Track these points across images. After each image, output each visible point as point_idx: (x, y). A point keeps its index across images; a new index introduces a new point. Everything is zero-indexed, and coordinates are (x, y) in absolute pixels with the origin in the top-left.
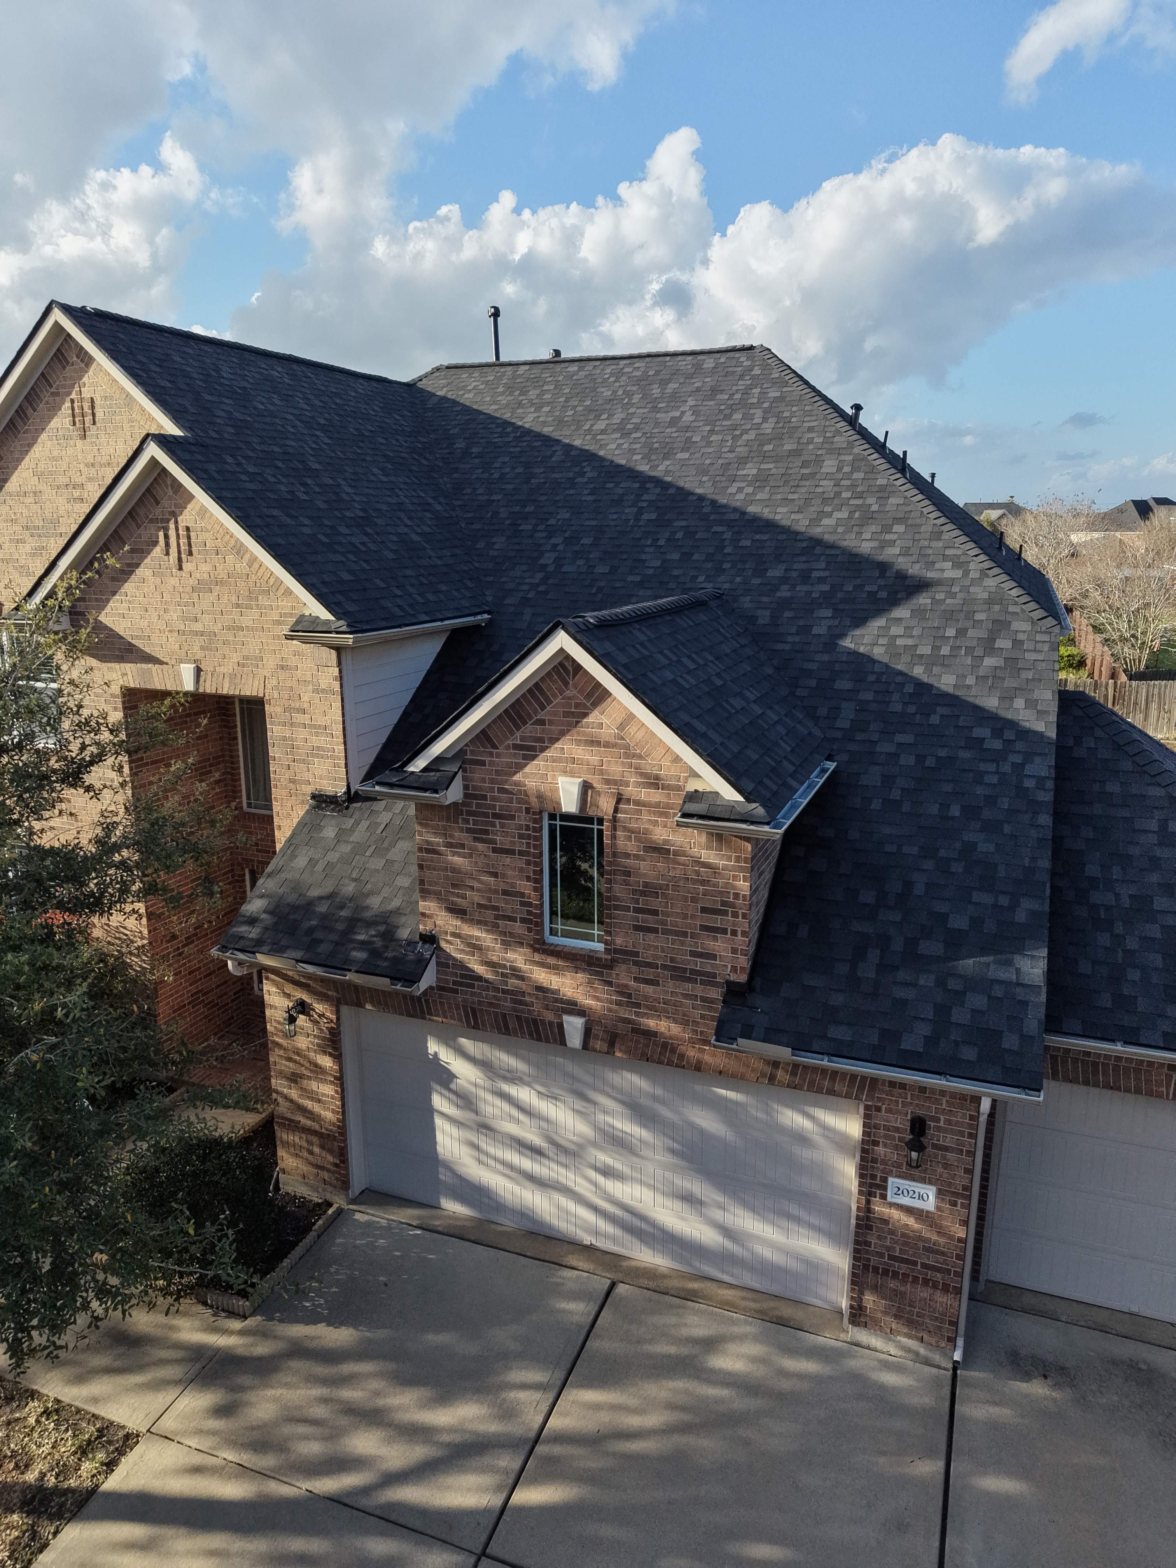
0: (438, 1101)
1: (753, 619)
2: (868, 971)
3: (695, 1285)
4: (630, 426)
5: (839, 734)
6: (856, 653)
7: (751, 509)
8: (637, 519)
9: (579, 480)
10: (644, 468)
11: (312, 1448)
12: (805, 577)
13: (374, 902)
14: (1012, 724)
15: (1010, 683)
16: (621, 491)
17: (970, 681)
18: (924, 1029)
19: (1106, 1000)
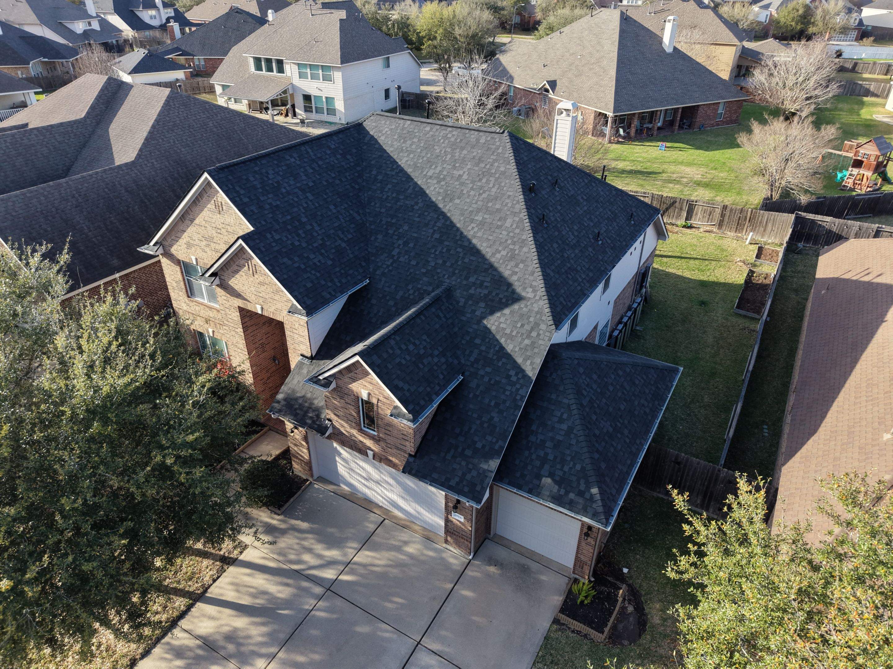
0: (337, 459)
1: (458, 302)
2: (449, 457)
3: (408, 524)
4: (442, 177)
5: (469, 363)
6: (486, 327)
7: (474, 241)
8: (432, 237)
9: (416, 207)
10: (441, 206)
11: (292, 557)
12: (481, 286)
13: (316, 402)
14: (523, 371)
15: (528, 353)
16: (429, 218)
17: (517, 349)
18: (457, 479)
19: (518, 474)
